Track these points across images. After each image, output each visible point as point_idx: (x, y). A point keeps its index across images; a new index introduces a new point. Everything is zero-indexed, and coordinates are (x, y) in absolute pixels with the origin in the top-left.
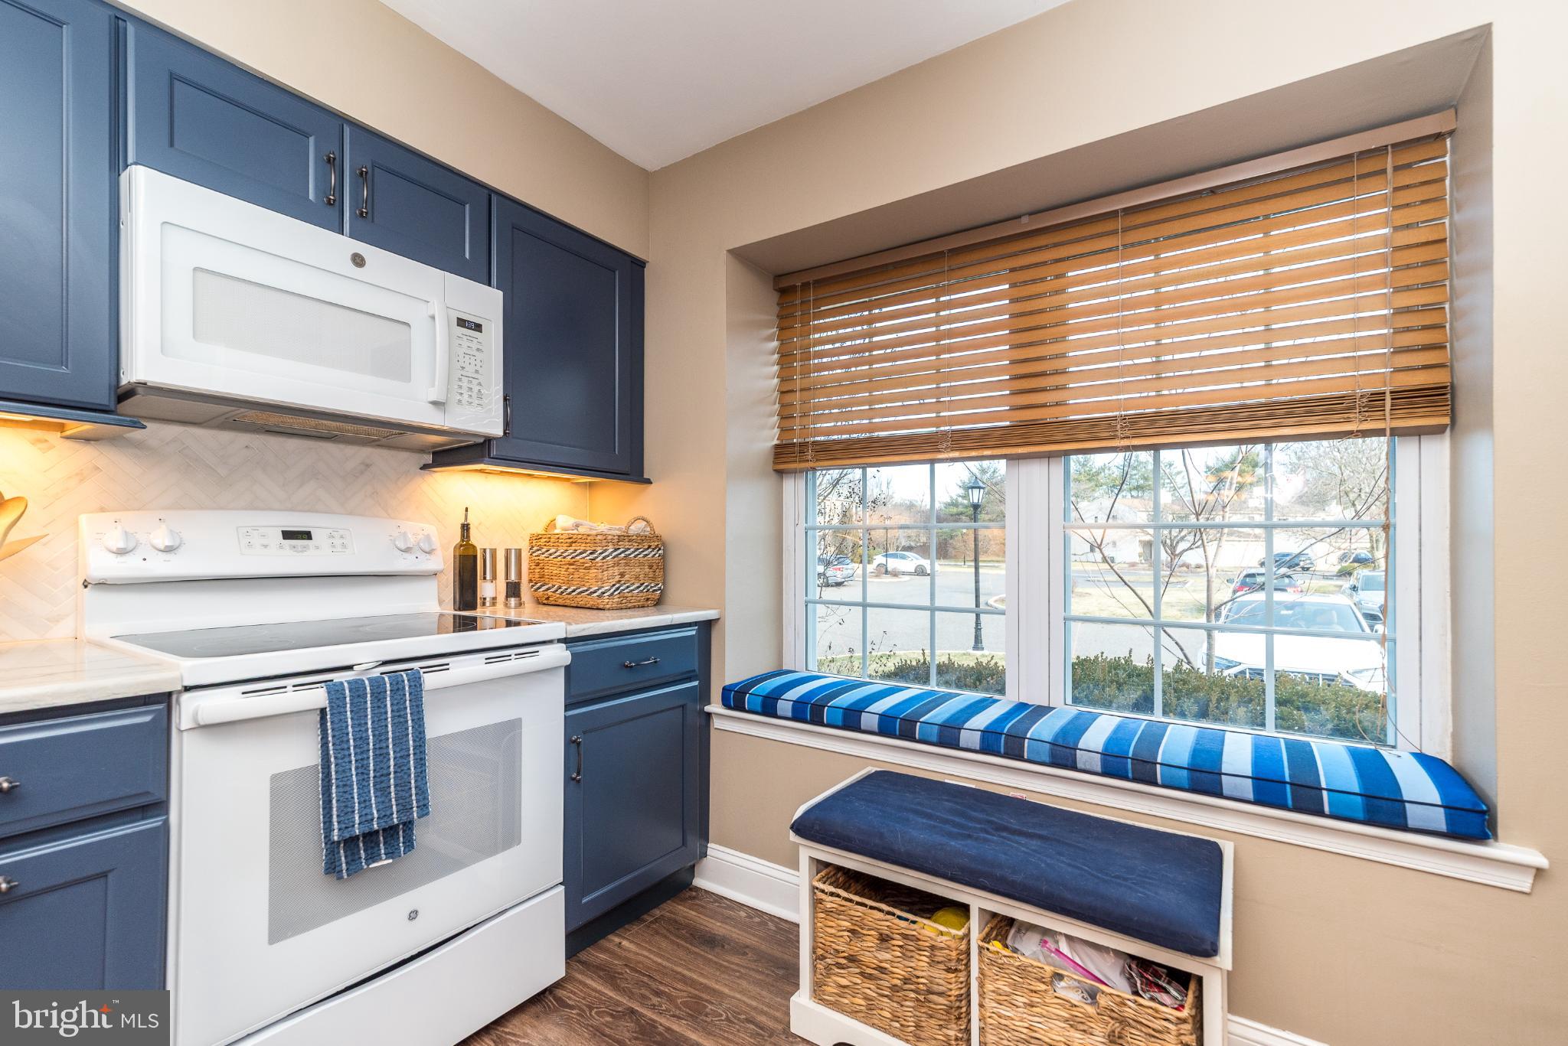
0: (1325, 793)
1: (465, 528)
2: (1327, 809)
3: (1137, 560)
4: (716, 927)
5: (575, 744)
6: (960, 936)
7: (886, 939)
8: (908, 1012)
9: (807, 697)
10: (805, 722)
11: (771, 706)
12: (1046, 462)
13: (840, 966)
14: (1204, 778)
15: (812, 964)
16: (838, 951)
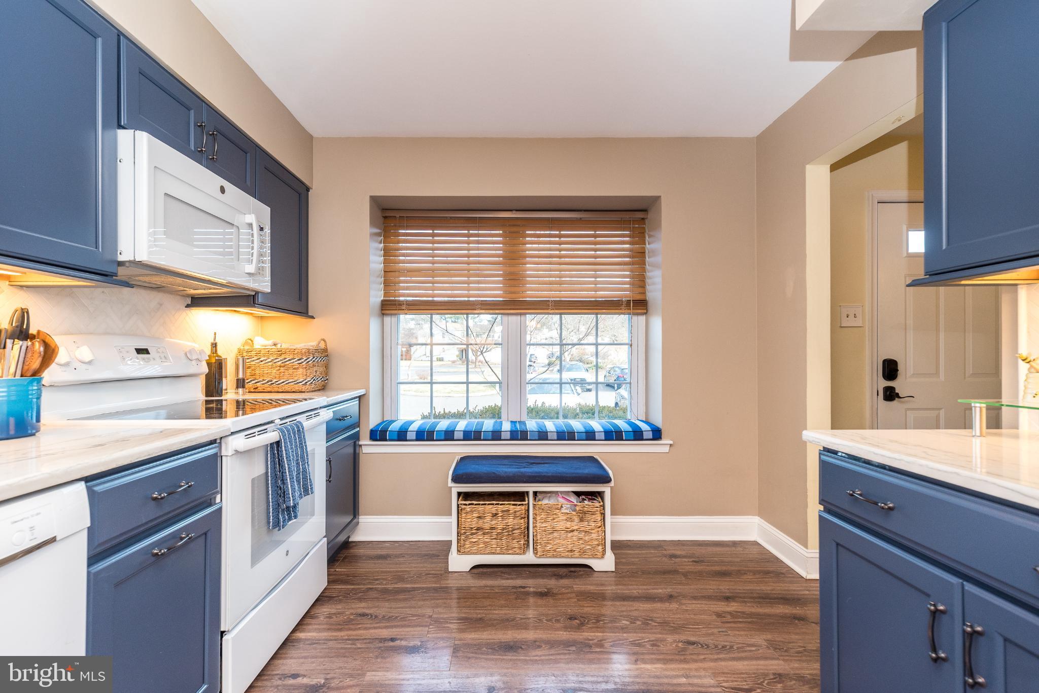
0: (623, 433)
1: (214, 345)
2: (624, 438)
4: (379, 552)
5: (329, 461)
6: (525, 504)
7: (495, 515)
8: (504, 542)
9: (422, 429)
10: (424, 440)
11: (402, 435)
12: (519, 317)
13: (472, 534)
14: (590, 435)
15: (458, 539)
16: (472, 528)
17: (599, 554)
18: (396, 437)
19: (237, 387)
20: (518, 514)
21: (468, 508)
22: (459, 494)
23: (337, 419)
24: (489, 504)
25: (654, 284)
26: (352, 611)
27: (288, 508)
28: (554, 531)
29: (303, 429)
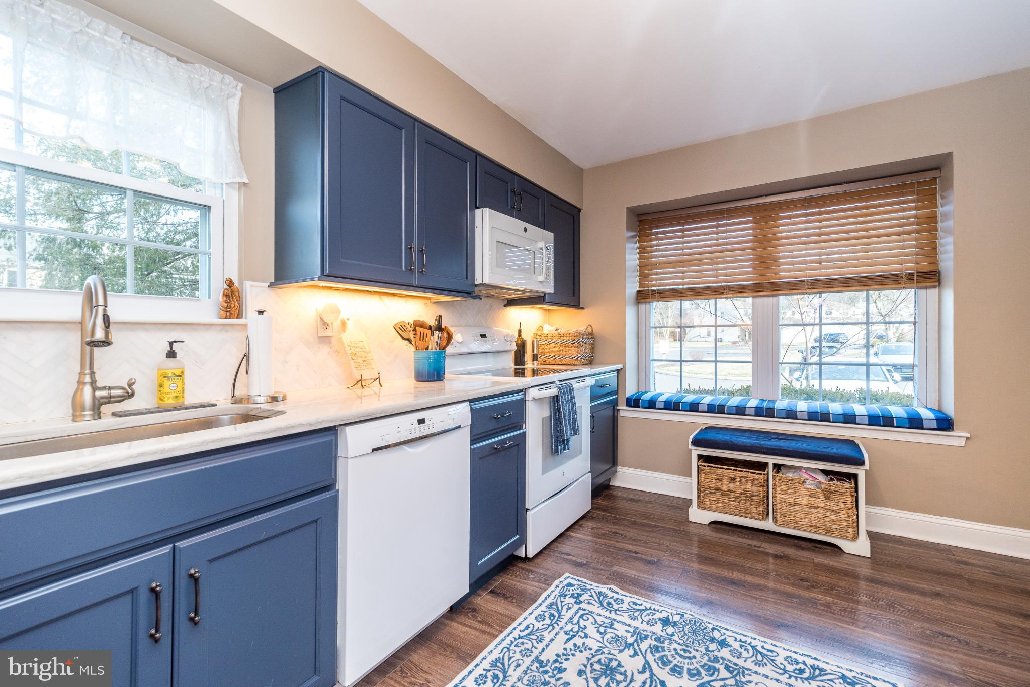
0: (894, 419)
1: (520, 331)
2: (895, 424)
3: (737, 339)
4: (633, 497)
5: (592, 417)
6: (764, 474)
7: (733, 480)
8: (742, 505)
9: (669, 400)
10: (671, 409)
11: (652, 404)
12: (770, 298)
13: (711, 493)
14: (849, 419)
15: (698, 495)
16: (710, 488)
17: (850, 536)
18: (647, 405)
19: (533, 360)
20: (756, 482)
21: (707, 470)
22: (700, 457)
23: (599, 387)
24: (726, 469)
25: (946, 252)
26: (607, 529)
27: (564, 440)
28: (795, 504)
29: (573, 389)
